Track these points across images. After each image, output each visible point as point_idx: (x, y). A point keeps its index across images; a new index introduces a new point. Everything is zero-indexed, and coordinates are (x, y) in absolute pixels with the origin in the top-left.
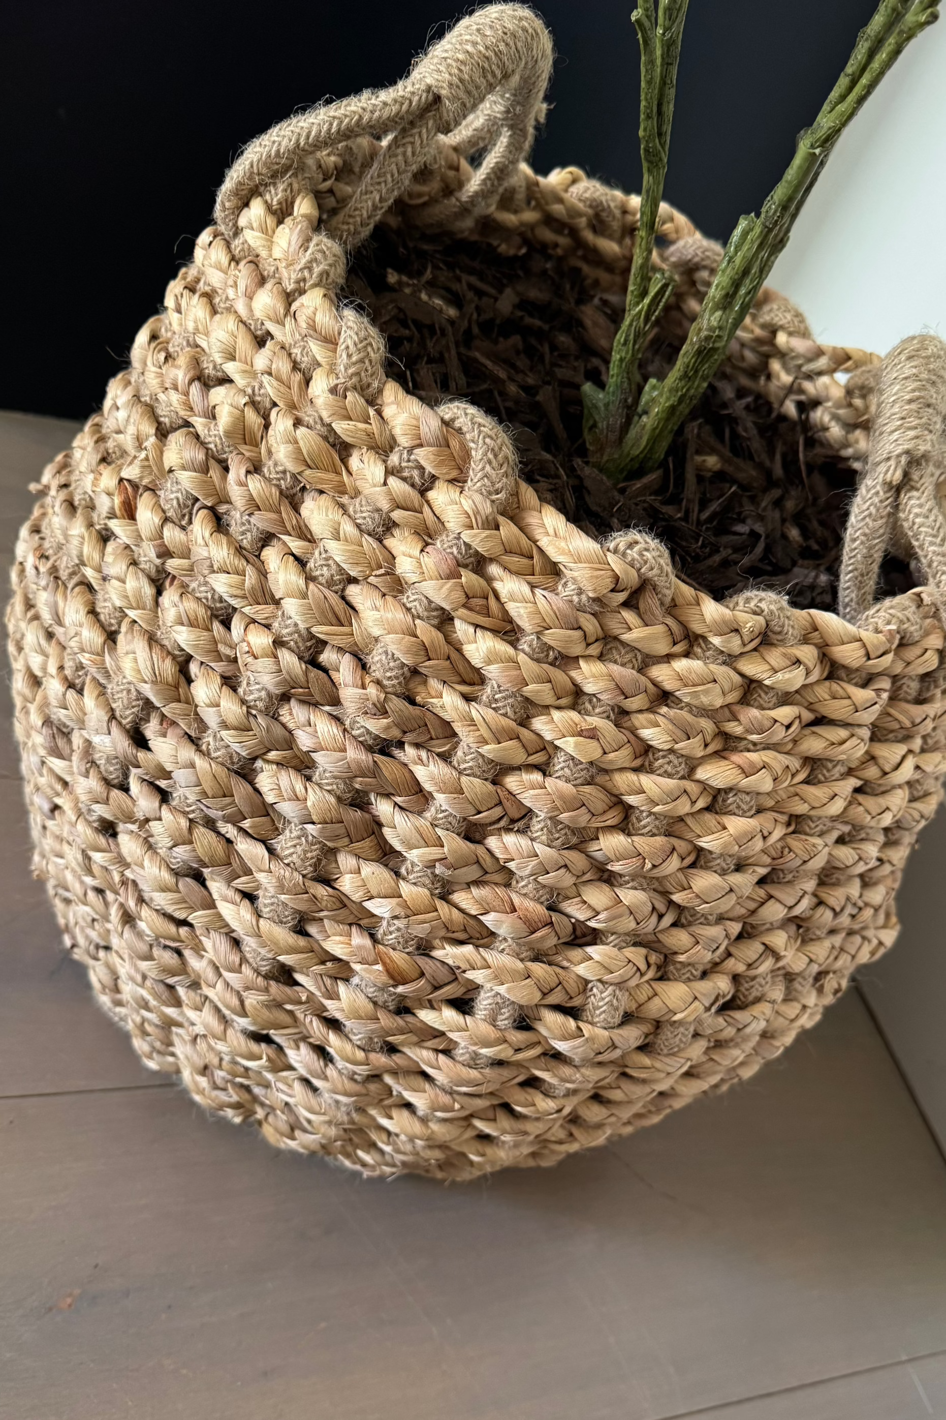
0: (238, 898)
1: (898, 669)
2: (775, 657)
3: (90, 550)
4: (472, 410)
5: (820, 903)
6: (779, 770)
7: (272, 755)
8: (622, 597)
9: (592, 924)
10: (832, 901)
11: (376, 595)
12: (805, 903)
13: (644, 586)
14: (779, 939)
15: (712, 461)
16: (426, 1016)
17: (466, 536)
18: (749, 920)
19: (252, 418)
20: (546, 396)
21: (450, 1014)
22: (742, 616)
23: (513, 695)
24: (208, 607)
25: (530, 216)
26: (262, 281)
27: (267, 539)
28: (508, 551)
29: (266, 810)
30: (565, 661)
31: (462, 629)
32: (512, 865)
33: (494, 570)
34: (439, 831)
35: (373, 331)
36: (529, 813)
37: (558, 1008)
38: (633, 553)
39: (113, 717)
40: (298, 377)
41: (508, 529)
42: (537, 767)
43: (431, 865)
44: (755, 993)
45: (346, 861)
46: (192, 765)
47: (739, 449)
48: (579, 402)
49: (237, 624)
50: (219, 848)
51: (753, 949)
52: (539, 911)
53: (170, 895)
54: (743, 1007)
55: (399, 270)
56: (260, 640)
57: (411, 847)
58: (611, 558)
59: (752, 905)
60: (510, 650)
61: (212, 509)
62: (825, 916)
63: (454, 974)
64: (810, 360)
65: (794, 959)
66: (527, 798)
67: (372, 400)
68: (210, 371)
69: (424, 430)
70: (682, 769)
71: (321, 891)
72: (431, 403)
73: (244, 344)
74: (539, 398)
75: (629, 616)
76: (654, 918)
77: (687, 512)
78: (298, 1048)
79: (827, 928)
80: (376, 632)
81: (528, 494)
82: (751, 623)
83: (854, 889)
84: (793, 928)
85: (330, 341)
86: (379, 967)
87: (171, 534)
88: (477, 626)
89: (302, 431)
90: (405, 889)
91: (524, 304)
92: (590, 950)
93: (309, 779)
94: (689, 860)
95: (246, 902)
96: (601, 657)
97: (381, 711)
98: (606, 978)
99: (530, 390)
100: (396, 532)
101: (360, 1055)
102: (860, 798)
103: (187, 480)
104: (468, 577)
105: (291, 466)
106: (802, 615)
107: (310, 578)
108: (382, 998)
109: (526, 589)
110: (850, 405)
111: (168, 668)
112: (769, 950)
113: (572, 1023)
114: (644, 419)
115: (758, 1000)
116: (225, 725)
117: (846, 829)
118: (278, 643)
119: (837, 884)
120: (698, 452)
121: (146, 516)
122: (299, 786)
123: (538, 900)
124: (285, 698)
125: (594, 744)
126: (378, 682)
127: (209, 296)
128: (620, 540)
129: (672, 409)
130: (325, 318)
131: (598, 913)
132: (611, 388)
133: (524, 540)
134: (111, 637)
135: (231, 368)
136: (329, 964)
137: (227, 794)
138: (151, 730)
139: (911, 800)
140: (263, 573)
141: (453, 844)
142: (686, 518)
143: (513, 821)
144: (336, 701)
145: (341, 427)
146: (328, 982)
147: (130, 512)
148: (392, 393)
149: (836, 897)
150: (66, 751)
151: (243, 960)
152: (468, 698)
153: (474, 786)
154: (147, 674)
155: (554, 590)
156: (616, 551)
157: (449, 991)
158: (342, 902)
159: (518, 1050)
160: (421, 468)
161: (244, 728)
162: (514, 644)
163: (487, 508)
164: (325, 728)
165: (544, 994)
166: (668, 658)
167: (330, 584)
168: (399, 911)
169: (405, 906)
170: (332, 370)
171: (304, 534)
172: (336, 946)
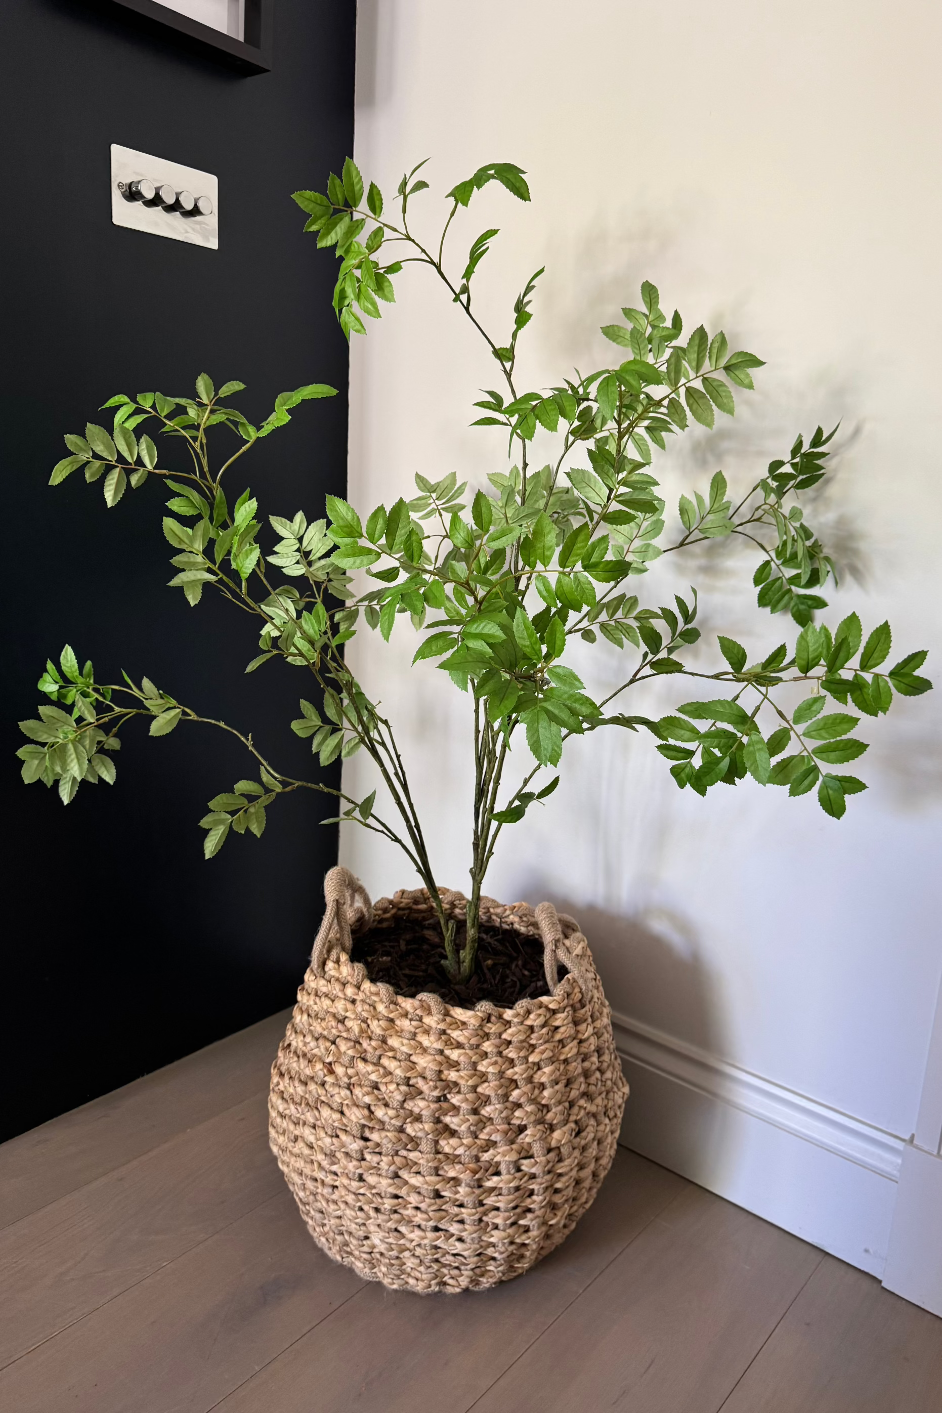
0: (415, 1175)
1: (571, 1002)
2: (532, 1016)
3: (321, 1091)
4: (425, 994)
5: (589, 1084)
6: (552, 1048)
7: (408, 1120)
8: (486, 1021)
9: (523, 1123)
10: (592, 1082)
11: (420, 1055)
12: (583, 1086)
13: (490, 1016)
14: (582, 1102)
15: (489, 962)
16: (488, 1184)
17: (439, 1027)
18: (569, 1099)
19: (364, 1026)
20: (431, 970)
21: (495, 1178)
22: (518, 1010)
23: (469, 1063)
24: (370, 1087)
25: (393, 911)
26: (344, 985)
27: (380, 1058)
28: (451, 1025)
29: (412, 1139)
30: (478, 1046)
31: (447, 1052)
32: (492, 1116)
33: (449, 1031)
34: (467, 1117)
35: (388, 985)
36: (489, 1097)
37: (525, 1158)
38: (483, 1009)
39: (354, 1137)
40: (372, 1008)
41: (448, 1019)
42: (485, 1081)
43: (469, 1128)
44: (584, 1125)
45: (442, 1143)
46: (387, 1136)
47: (496, 953)
48: (441, 966)
49: (383, 1088)
50: (404, 1160)
51: (575, 1110)
52: (506, 1127)
53: (393, 1187)
54: (584, 1130)
55: (371, 956)
56: (392, 1087)
57: (460, 1126)
58: (478, 1013)
59: (567, 1094)
60: (464, 1051)
61: (360, 1057)
62: (592, 1088)
63: (489, 1163)
64: (504, 913)
65: (591, 1108)
66: (487, 1092)
67: (396, 1004)
68: (341, 1018)
69: (415, 1005)
70: (525, 1061)
71: (440, 1156)
72: (413, 996)
73: (349, 1006)
74: (429, 971)
75: (489, 1025)
76: (540, 1112)
77: (491, 983)
78: (452, 1225)
79: (597, 1093)
80: (425, 1065)
81: (449, 1007)
82: (522, 1012)
83: (598, 1074)
84: (586, 1098)
85: (377, 994)
86: (468, 1172)
87: (350, 1071)
88: (451, 1049)
89: (381, 1022)
90: (465, 1141)
91: (408, 943)
92: (526, 1132)
93: (421, 1122)
94: (541, 1088)
95: (418, 1175)
96: (488, 1040)
97: (436, 1088)
98: (535, 1138)
99: (425, 971)
100: (418, 1035)
101: (474, 1211)
102: (581, 1045)
103: (351, 1052)
104: (443, 1037)
105: (382, 1033)
106: (535, 1001)
107: (400, 1061)
108: (472, 1183)
109: (460, 1032)
110: (523, 921)
111: (366, 1112)
112: (580, 1107)
113: (532, 1160)
114: (465, 964)
115: (587, 1127)
116: (391, 1118)
117: (582, 1056)
118: (398, 1085)
119: (591, 1076)
120: (485, 961)
121: (339, 1070)
122: (421, 1126)
123: (503, 1123)
124: (404, 1101)
125: (497, 1066)
126: (431, 1080)
127: (327, 996)
128: (478, 1007)
129: (472, 958)
130: (374, 989)
131: (523, 1119)
132: (449, 957)
133: (454, 1020)
134: (342, 1113)
135: (348, 1014)
136: (451, 1182)
137: (400, 1140)
138: (367, 1134)
139: (598, 1038)
140: (384, 1068)
141: (472, 1119)
142: (492, 986)
143: (486, 1102)
144: (421, 1093)
145: (391, 1016)
146: (453, 1189)
147: (331, 1072)
148: (400, 999)
149: (592, 1080)
150: (337, 1161)
151: (424, 1196)
152: (458, 1071)
153: (470, 1096)
154: (360, 1117)
155: (467, 1029)
156: (478, 1011)
157: (491, 1170)
158: (446, 1155)
159: (521, 1180)
160: (418, 1015)
161: (397, 1116)
162: (463, 1048)
163: (441, 1017)
164: (422, 1104)
165: (520, 1154)
166: (505, 1030)
167: (405, 1060)
168: (466, 1149)
169: (467, 1146)
170: (381, 1001)
171: (392, 1049)
172: (452, 1174)
